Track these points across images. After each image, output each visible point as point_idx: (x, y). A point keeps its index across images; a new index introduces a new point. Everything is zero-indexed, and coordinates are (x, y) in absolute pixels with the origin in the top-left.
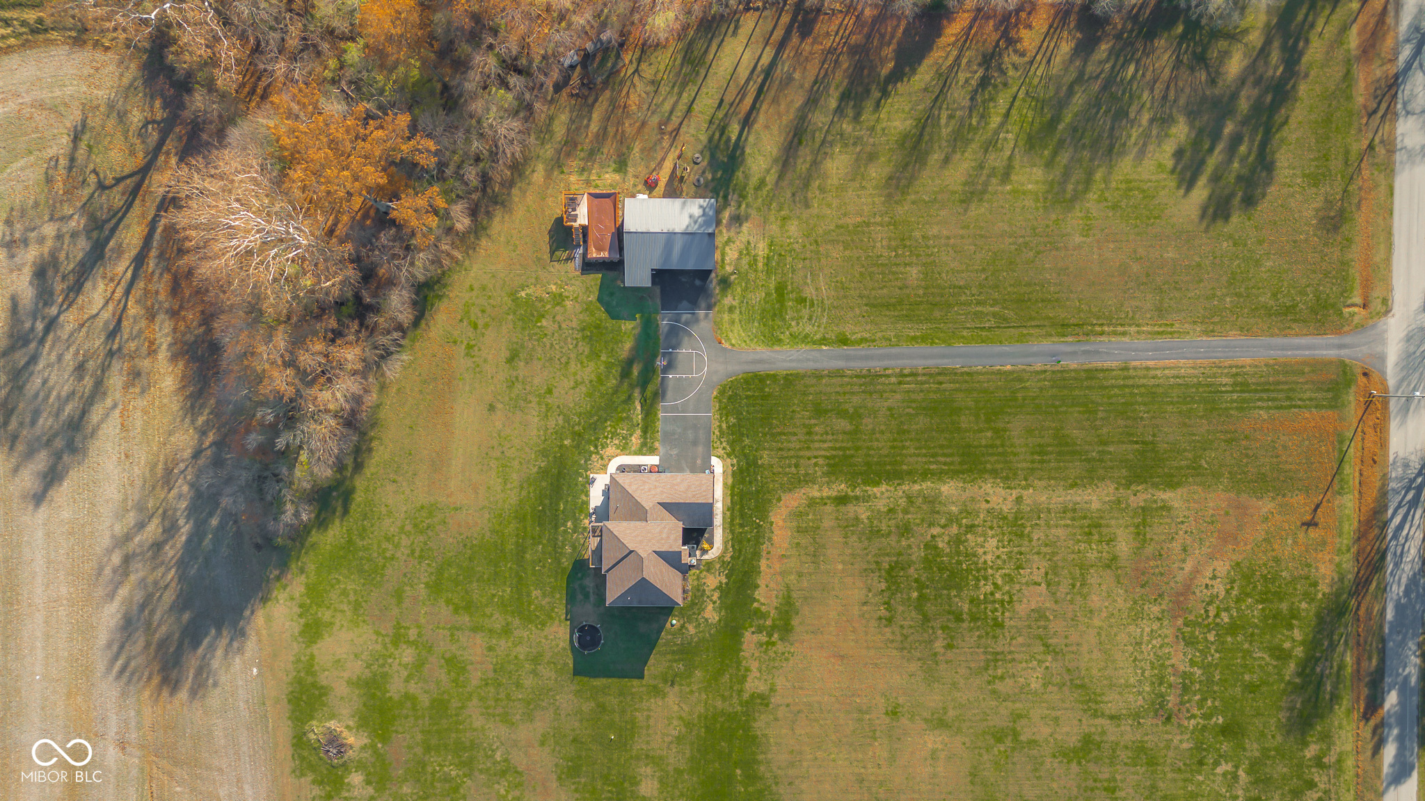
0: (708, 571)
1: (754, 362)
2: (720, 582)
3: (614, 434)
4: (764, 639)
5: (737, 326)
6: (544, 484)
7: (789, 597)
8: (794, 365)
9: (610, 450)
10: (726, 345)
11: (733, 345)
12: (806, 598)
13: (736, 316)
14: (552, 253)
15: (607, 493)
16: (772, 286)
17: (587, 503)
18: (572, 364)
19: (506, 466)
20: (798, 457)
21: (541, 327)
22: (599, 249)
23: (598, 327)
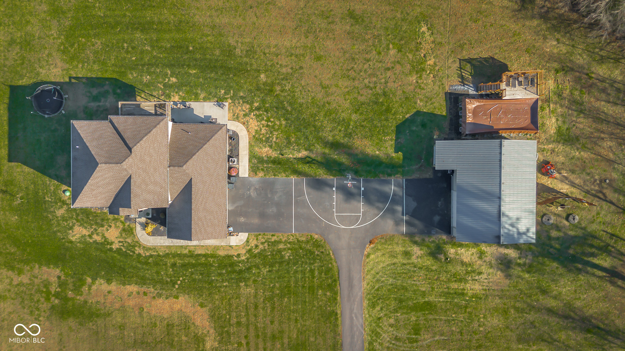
0: (124, 230)
1: (350, 279)
2: (112, 243)
3: (272, 129)
4: (54, 288)
5: (388, 261)
6: (217, 52)
7: (98, 316)
8: (347, 322)
9: (254, 124)
10: (368, 250)
11: (368, 256)
12: (97, 333)
13: (400, 259)
14: (469, 61)
15: (208, 121)
16: (432, 299)
17: (197, 99)
18: (347, 83)
19: (236, 11)
20: (248, 326)
21: (388, 49)
22: (475, 112)
23: (388, 110)
